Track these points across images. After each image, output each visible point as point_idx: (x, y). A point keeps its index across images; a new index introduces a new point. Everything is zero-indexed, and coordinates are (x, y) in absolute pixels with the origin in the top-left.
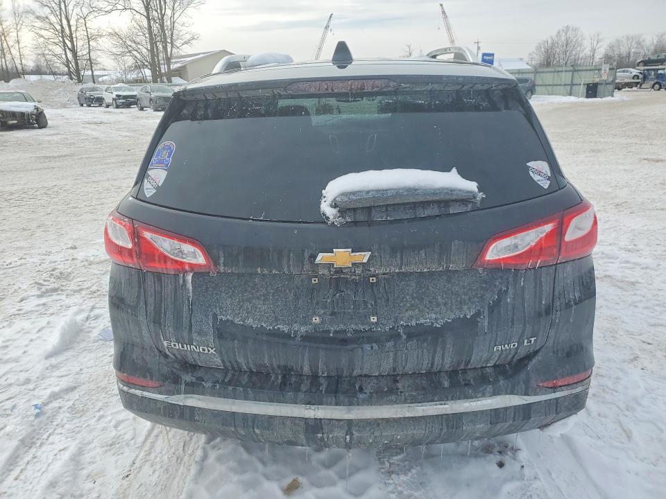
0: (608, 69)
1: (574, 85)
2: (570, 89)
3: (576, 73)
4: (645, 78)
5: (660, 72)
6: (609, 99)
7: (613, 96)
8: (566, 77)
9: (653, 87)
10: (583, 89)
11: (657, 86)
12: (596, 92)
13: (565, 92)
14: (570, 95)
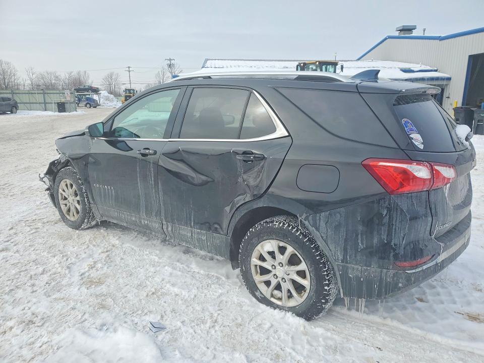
0: (69, 94)
1: (46, 103)
2: (45, 106)
3: (46, 95)
4: (80, 100)
5: (87, 96)
6: (75, 113)
7: (76, 111)
8: (39, 98)
9: (86, 106)
10: (55, 107)
11: (88, 105)
12: (65, 108)
13: (41, 108)
14: (46, 110)
